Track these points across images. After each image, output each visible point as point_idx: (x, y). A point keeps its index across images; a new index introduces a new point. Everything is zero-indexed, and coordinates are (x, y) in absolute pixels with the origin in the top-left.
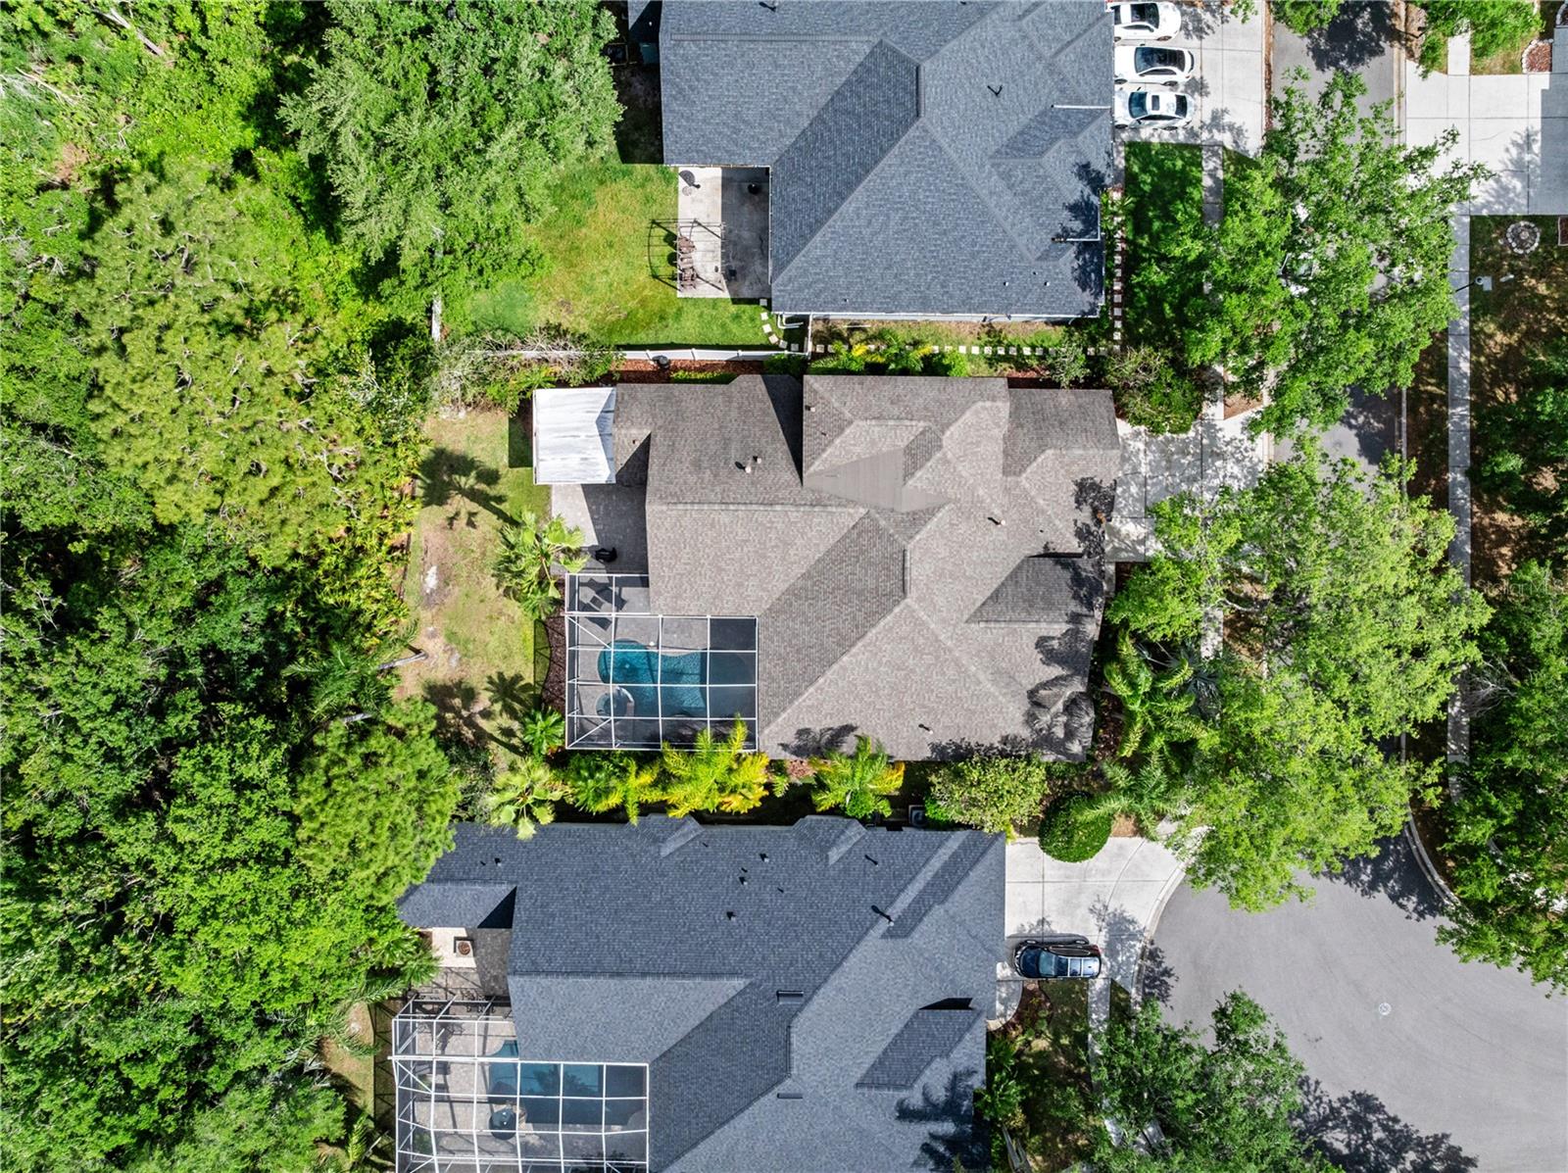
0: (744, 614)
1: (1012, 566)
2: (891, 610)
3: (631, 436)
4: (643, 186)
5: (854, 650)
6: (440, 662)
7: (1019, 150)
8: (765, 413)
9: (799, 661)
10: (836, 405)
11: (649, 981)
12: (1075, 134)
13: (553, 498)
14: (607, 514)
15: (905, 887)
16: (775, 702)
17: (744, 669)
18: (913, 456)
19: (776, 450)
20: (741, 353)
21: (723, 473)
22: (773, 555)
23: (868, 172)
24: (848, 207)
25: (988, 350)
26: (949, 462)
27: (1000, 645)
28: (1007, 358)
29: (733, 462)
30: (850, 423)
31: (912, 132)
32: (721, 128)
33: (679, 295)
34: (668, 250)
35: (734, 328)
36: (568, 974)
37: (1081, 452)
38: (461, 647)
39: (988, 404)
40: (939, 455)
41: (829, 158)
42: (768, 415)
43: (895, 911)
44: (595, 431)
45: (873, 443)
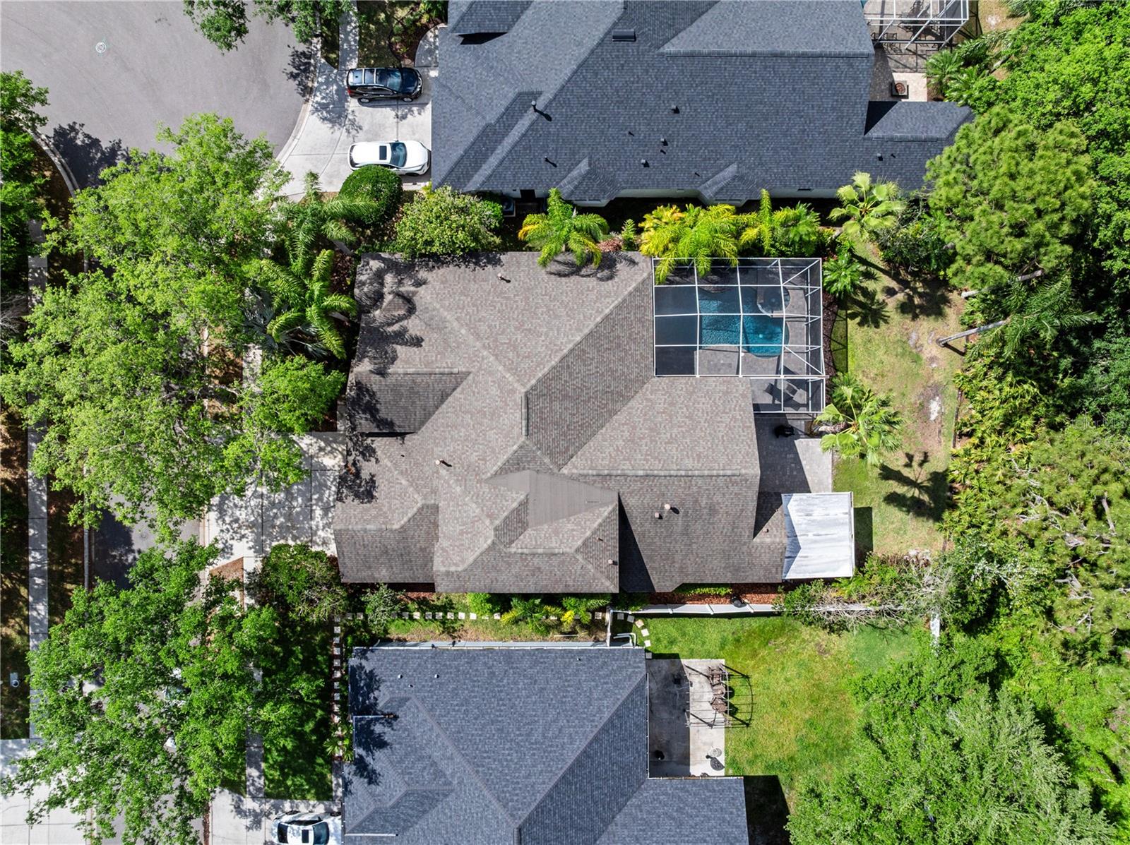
0: (666, 379)
1: (428, 424)
2: (539, 381)
3: (771, 536)
4: (756, 756)
5: (570, 346)
6: (926, 336)
7: (427, 797)
8: (650, 557)
9: (619, 337)
10: (590, 566)
11: (749, 50)
12: (376, 811)
13: (830, 481)
14: (783, 467)
15: (521, 139)
16: (638, 301)
17: (665, 330)
18: (520, 521)
19: (642, 525)
20: (670, 611)
21: (689, 504)
22: (643, 431)
23: (564, 777)
24: (580, 744)
25: (450, 616)
26: (488, 516)
27: (439, 353)
28: (435, 609)
29: (681, 514)
30: (577, 550)
31: (524, 814)
32: (694, 812)
33: (723, 661)
34: (733, 701)
35: (674, 633)
36: (820, 56)
37: (368, 527)
38: (908, 349)
39: (453, 569)
40: (497, 522)
41: (598, 788)
42: (648, 557)
43: (530, 116)
44: (801, 540)
45: (556, 532)
